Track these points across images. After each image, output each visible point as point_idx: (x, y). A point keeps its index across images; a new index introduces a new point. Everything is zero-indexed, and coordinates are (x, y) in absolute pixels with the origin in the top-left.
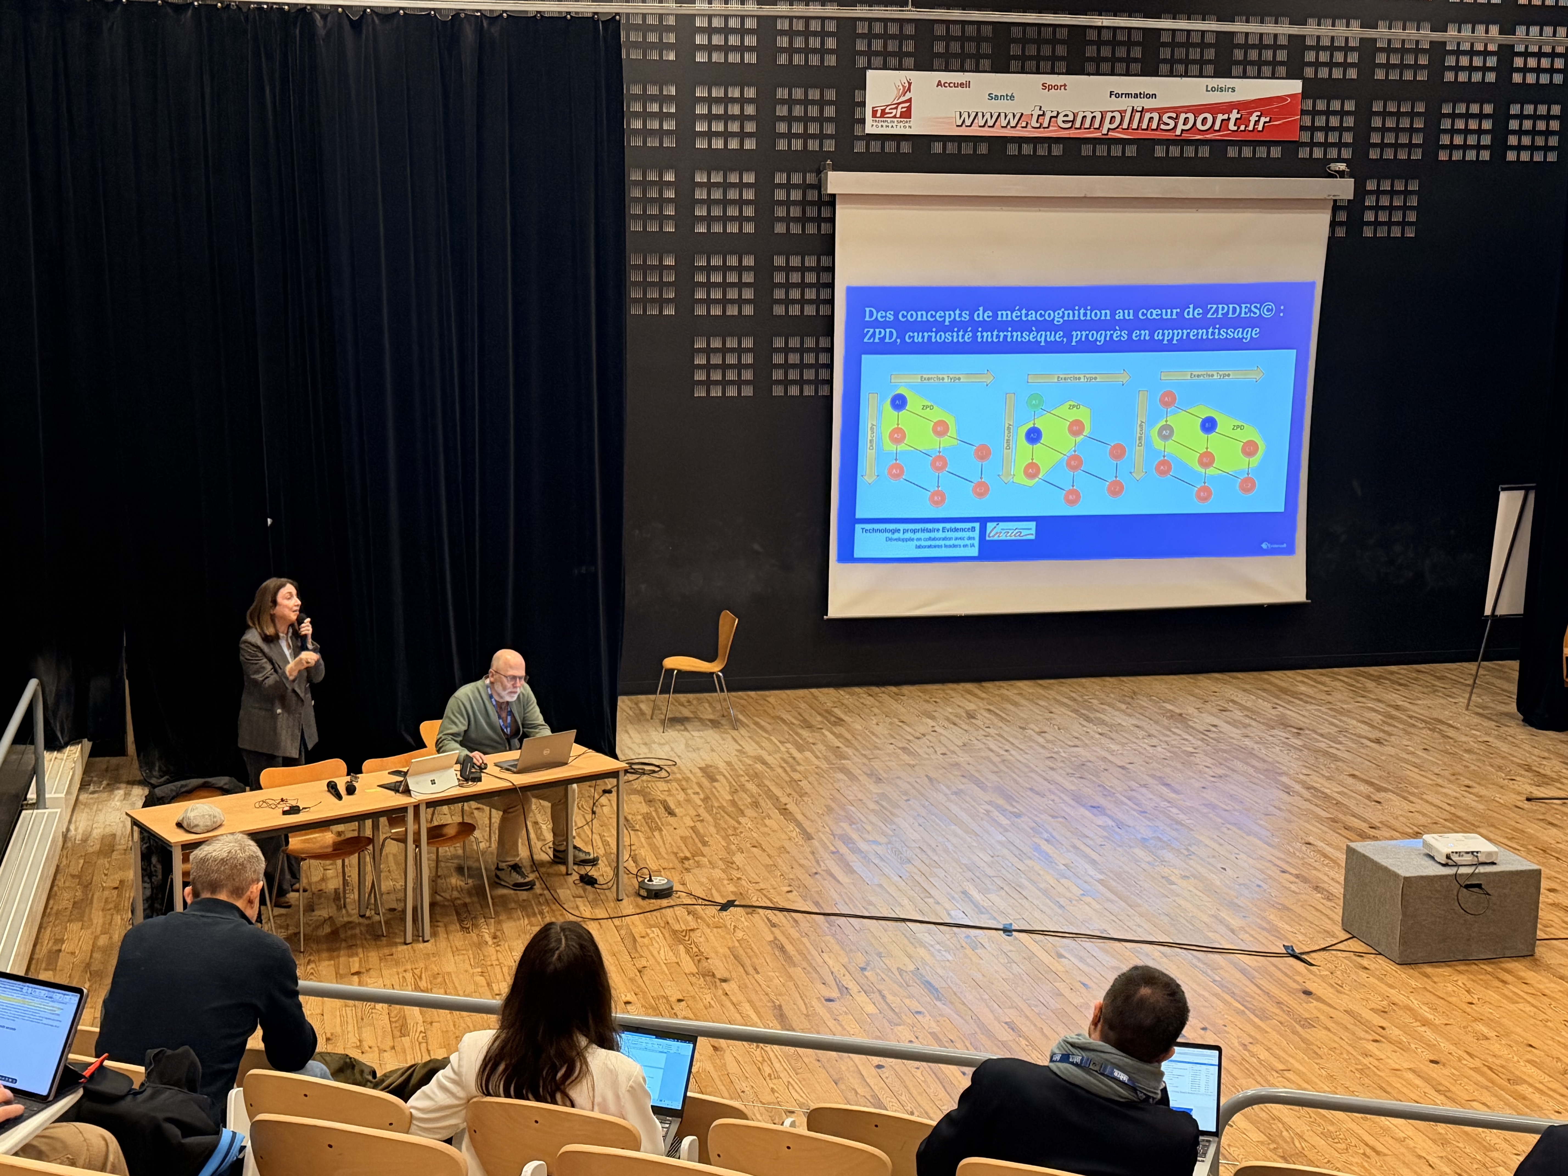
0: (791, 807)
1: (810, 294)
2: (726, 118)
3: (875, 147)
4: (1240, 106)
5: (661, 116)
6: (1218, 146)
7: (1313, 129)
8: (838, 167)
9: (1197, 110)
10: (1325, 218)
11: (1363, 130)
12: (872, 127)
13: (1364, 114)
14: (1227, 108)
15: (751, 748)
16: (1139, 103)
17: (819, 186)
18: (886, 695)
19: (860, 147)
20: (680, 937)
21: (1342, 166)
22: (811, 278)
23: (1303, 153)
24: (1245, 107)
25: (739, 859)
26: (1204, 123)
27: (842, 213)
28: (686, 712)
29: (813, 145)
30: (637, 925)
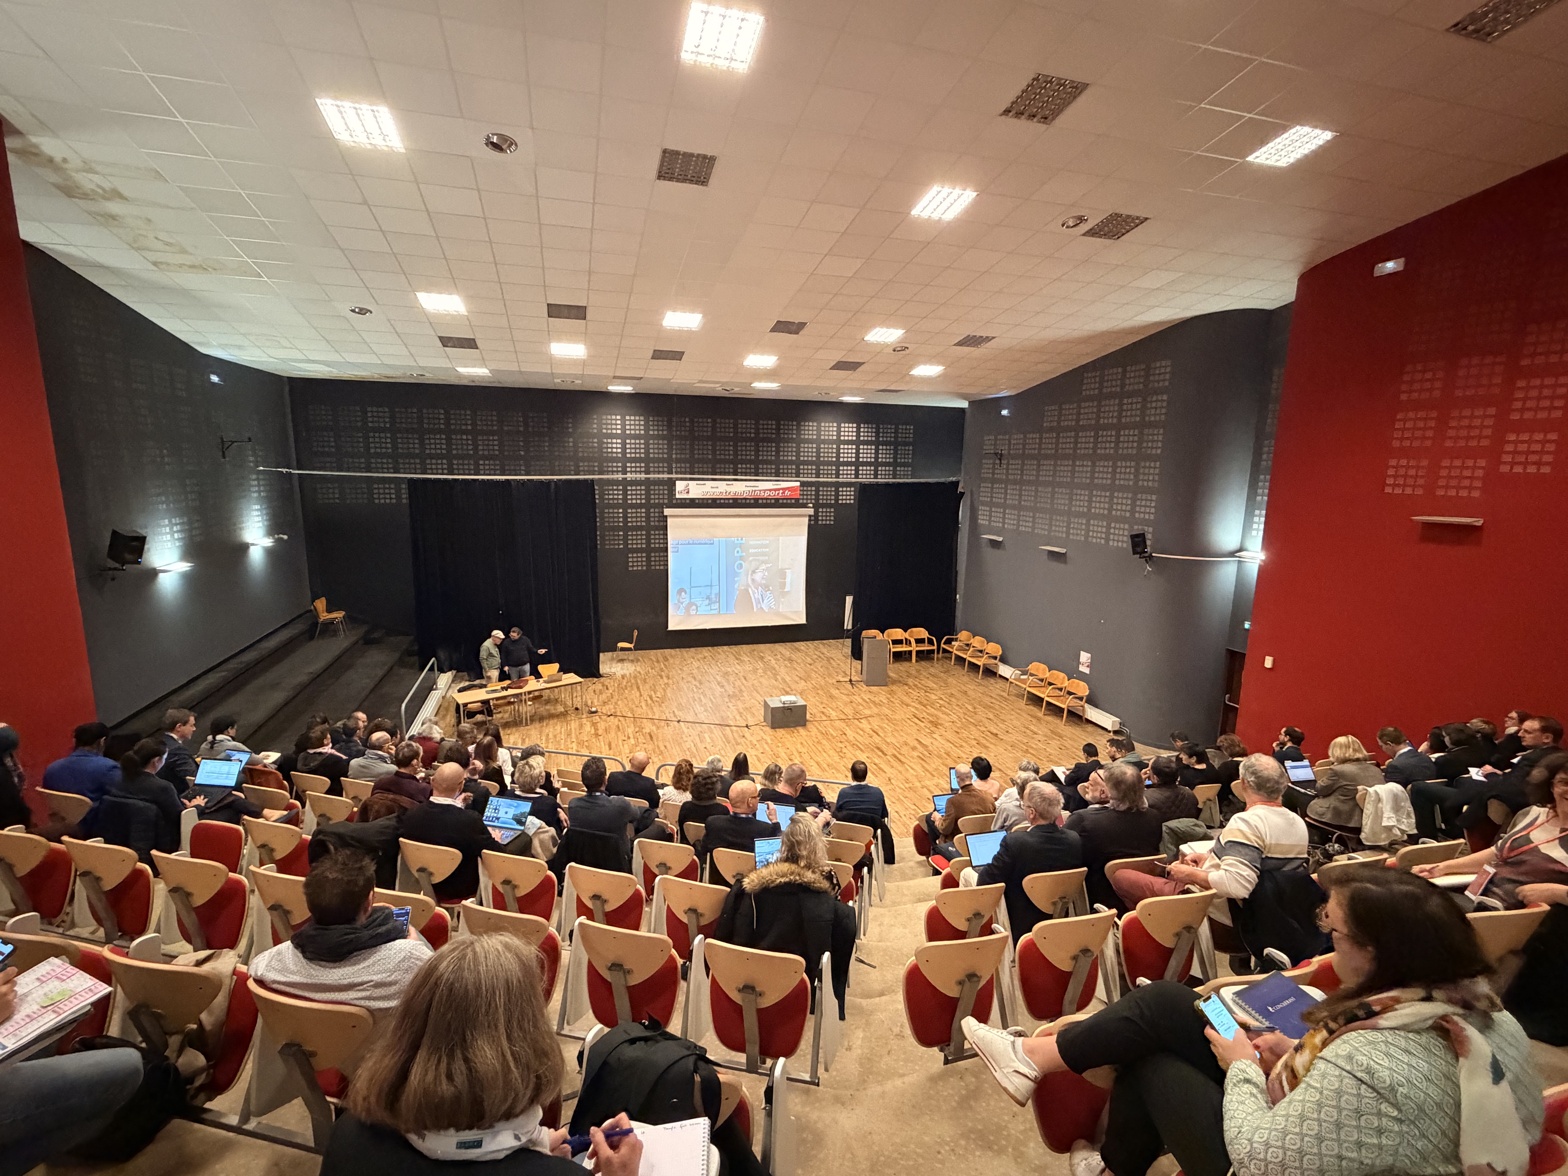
0: (641, 687)
1: (662, 541)
2: (636, 495)
3: (679, 501)
4: (782, 489)
5: (618, 495)
6: (777, 500)
7: (803, 495)
8: (667, 507)
9: (770, 490)
10: (807, 519)
11: (817, 495)
12: (678, 496)
13: (817, 491)
14: (779, 490)
15: (638, 669)
16: (754, 489)
17: (663, 512)
18: (684, 651)
19: (674, 502)
20: (594, 724)
21: (811, 505)
22: (662, 537)
23: (801, 501)
24: (784, 489)
25: (619, 703)
26: (772, 494)
27: (669, 520)
28: (626, 657)
29: (661, 501)
30: (584, 721)
